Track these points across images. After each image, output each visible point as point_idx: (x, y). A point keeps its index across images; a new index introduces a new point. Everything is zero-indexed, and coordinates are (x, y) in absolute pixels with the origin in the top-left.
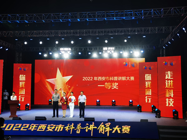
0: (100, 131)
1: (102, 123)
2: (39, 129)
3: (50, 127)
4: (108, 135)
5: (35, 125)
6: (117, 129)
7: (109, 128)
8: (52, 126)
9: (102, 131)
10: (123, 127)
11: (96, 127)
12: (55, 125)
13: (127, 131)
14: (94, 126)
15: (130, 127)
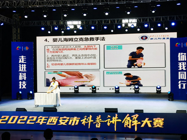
0: (125, 125)
1: (128, 115)
2: (50, 123)
3: (62, 120)
4: (136, 129)
5: (44, 118)
6: (147, 123)
7: (137, 121)
8: (65, 119)
9: (128, 125)
10: (154, 119)
11: (120, 120)
12: (68, 118)
13: (160, 125)
14: (117, 119)
15: (163, 119)
